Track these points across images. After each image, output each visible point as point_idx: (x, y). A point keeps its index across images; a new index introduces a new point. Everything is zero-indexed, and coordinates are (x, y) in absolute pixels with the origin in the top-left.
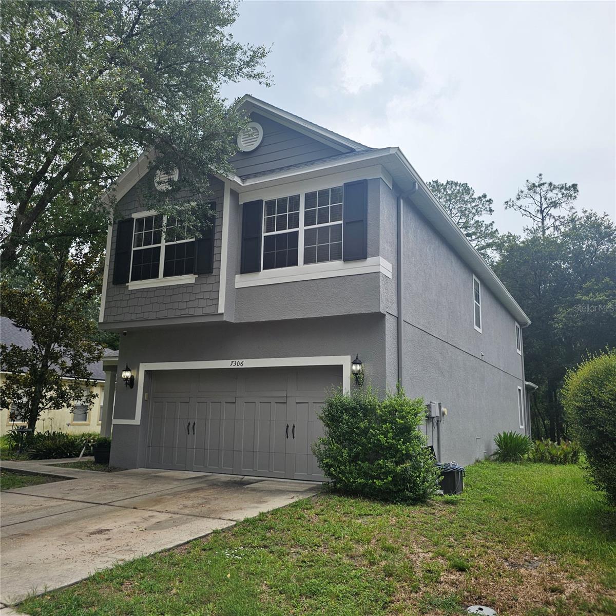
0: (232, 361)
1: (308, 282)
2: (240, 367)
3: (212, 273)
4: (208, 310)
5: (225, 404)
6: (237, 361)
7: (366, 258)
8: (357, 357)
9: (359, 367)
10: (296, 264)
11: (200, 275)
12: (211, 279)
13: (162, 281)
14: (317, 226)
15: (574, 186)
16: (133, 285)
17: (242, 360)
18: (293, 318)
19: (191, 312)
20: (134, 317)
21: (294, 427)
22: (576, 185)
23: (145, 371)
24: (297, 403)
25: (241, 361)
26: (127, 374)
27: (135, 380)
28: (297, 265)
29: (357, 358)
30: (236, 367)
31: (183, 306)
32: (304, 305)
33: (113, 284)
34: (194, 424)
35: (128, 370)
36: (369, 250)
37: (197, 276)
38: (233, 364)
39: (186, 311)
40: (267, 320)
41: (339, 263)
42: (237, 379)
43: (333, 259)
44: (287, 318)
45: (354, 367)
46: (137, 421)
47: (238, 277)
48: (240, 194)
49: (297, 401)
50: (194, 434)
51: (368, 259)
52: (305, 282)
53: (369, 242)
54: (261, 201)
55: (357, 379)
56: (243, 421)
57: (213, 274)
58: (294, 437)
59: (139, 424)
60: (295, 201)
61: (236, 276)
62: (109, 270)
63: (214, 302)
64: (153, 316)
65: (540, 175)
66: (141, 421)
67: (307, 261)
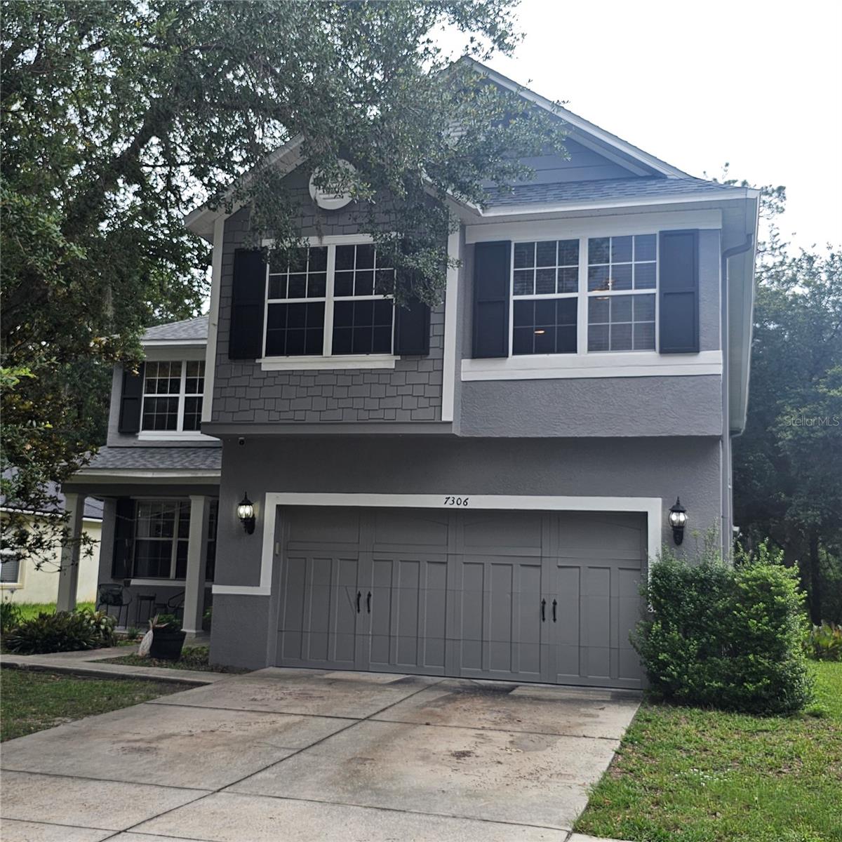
0: (448, 496)
1: (596, 380)
2: (462, 506)
3: (428, 354)
4: (420, 415)
5: (427, 564)
6: (457, 497)
7: (698, 352)
8: (678, 501)
9: (682, 517)
10: (572, 348)
11: (404, 357)
12: (426, 365)
13: (327, 361)
14: (610, 292)
15: (781, 189)
16: (270, 364)
17: (466, 497)
18: (569, 436)
19: (390, 415)
20: (275, 416)
21: (555, 603)
22: (784, 188)
23: (277, 506)
24: (559, 567)
25: (463, 497)
26: (245, 511)
27: (256, 521)
28: (576, 352)
29: (678, 503)
30: (455, 506)
31: (374, 404)
32: (590, 416)
33: (230, 358)
34: (369, 595)
35: (246, 503)
36: (702, 339)
37: (399, 358)
38: (450, 501)
39: (380, 414)
40: (522, 436)
41: (651, 356)
42: (448, 525)
43: (639, 347)
44: (559, 434)
45: (674, 517)
46: (265, 587)
47: (466, 363)
48: (467, 227)
49: (559, 564)
50: (369, 611)
51: (702, 353)
52: (591, 380)
53: (702, 328)
54: (510, 242)
55: (676, 534)
56: (462, 593)
57: (429, 357)
58: (555, 620)
59: (269, 594)
60: (570, 249)
61: (463, 361)
62: (218, 332)
63: (434, 402)
64: (314, 417)
65: (727, 165)
66: (272, 588)
67: (595, 346)
